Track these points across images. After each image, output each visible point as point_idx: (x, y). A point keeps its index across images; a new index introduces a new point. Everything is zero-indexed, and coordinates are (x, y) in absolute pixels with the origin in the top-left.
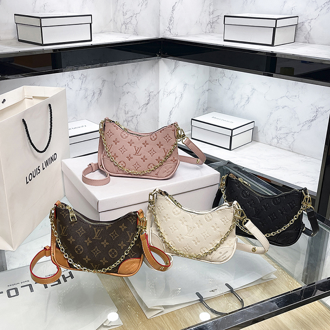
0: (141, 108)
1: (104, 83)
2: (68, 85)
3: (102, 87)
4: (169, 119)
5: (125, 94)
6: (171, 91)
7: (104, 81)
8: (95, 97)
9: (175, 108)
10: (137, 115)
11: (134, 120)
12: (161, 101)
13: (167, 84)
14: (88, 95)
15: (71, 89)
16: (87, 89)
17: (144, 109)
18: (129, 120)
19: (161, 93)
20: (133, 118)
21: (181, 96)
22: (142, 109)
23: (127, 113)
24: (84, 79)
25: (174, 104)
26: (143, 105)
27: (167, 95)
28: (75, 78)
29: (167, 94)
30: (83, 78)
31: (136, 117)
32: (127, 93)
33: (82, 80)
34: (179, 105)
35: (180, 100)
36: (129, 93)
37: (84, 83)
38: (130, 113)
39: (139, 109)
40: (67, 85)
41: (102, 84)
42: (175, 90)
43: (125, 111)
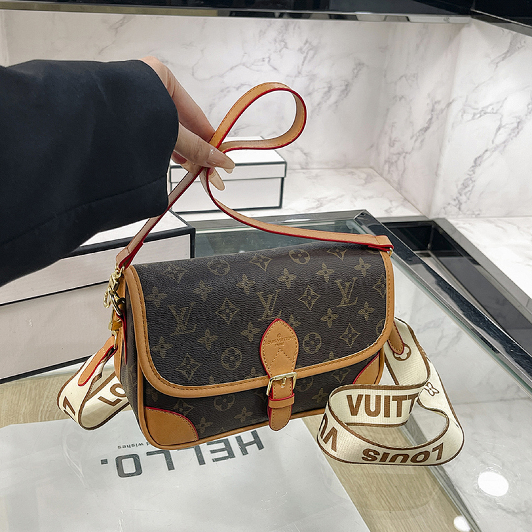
0: (415, 138)
1: (360, 70)
2: (269, 61)
3: (353, 79)
4: (468, 176)
5: (396, 101)
6: (487, 107)
7: (360, 65)
8: (330, 96)
9: (493, 151)
10: (407, 153)
11: (400, 163)
12: (453, 126)
13: (477, 87)
14: (314, 89)
15: (275, 69)
16: (314, 75)
17: (419, 140)
18: (393, 161)
19: (456, 108)
20: (398, 159)
21: (515, 125)
22: (416, 140)
23: (392, 144)
24: (311, 53)
25: (491, 142)
26: (419, 132)
27: (472, 115)
28: (287, 48)
29: (475, 114)
30: (309, 50)
31: (404, 158)
32: (398, 99)
33: (305, 55)
34: (505, 146)
35: (510, 134)
36: (403, 99)
37: (310, 61)
38: (397, 145)
39: (412, 138)
40: (267, 60)
41: (354, 69)
42: (501, 107)
43: (390, 139)
